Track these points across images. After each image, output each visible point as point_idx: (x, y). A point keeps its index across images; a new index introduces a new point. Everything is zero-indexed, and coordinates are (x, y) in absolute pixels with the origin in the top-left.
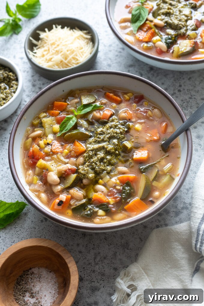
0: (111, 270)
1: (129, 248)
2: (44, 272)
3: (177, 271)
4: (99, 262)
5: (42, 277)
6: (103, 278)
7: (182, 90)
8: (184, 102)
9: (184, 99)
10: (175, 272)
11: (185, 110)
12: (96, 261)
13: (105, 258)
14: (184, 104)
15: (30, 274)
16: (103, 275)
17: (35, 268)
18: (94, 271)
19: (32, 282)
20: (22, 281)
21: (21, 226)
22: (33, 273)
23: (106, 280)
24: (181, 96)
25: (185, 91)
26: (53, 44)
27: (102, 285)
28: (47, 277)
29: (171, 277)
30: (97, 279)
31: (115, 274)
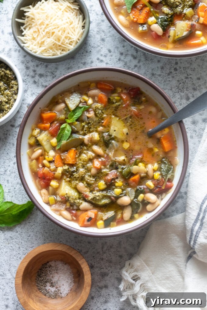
0: (117, 257)
1: (132, 237)
2: (60, 265)
3: (174, 257)
4: (106, 251)
5: (58, 269)
6: (110, 265)
7: (178, 68)
8: (180, 83)
9: (180, 79)
10: (172, 258)
11: (181, 92)
12: (104, 250)
13: (111, 247)
14: (181, 85)
15: (48, 267)
16: (111, 262)
17: (51, 261)
18: (102, 259)
19: (51, 274)
20: (42, 273)
21: (34, 220)
22: (50, 266)
23: (113, 266)
24: (177, 76)
25: (181, 70)
26: (42, 24)
27: (110, 271)
28: (62, 268)
29: (169, 262)
30: (105, 266)
31: (120, 261)
